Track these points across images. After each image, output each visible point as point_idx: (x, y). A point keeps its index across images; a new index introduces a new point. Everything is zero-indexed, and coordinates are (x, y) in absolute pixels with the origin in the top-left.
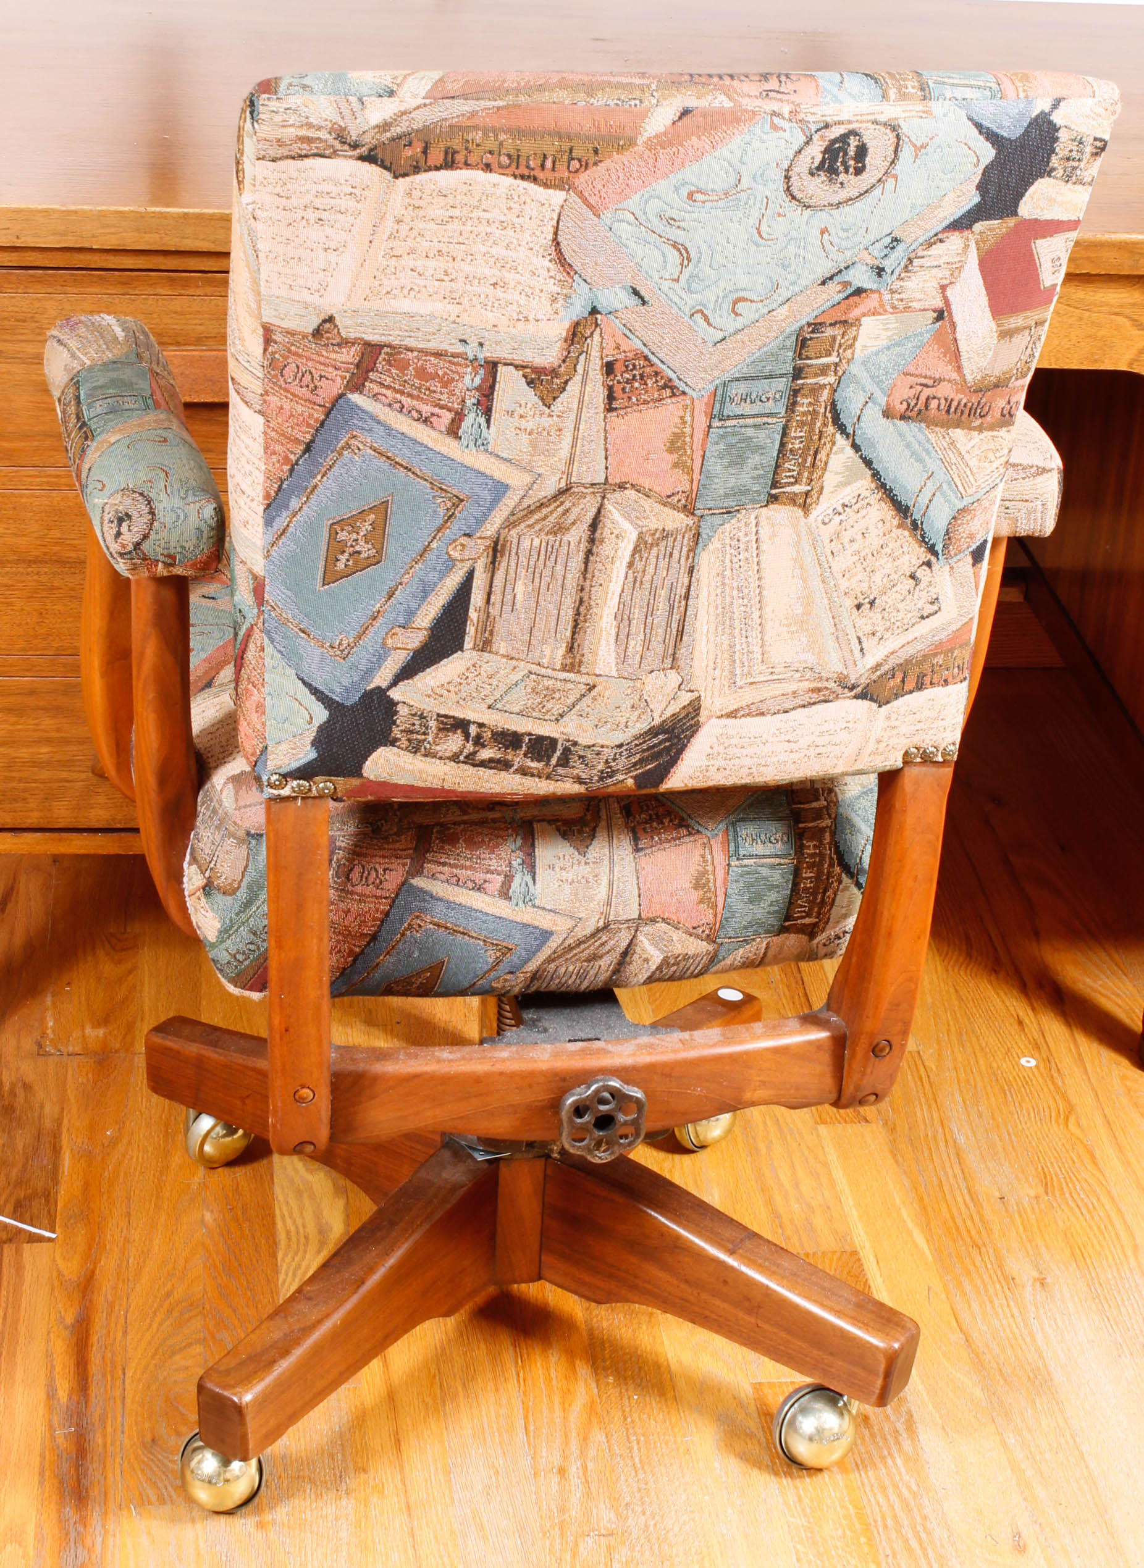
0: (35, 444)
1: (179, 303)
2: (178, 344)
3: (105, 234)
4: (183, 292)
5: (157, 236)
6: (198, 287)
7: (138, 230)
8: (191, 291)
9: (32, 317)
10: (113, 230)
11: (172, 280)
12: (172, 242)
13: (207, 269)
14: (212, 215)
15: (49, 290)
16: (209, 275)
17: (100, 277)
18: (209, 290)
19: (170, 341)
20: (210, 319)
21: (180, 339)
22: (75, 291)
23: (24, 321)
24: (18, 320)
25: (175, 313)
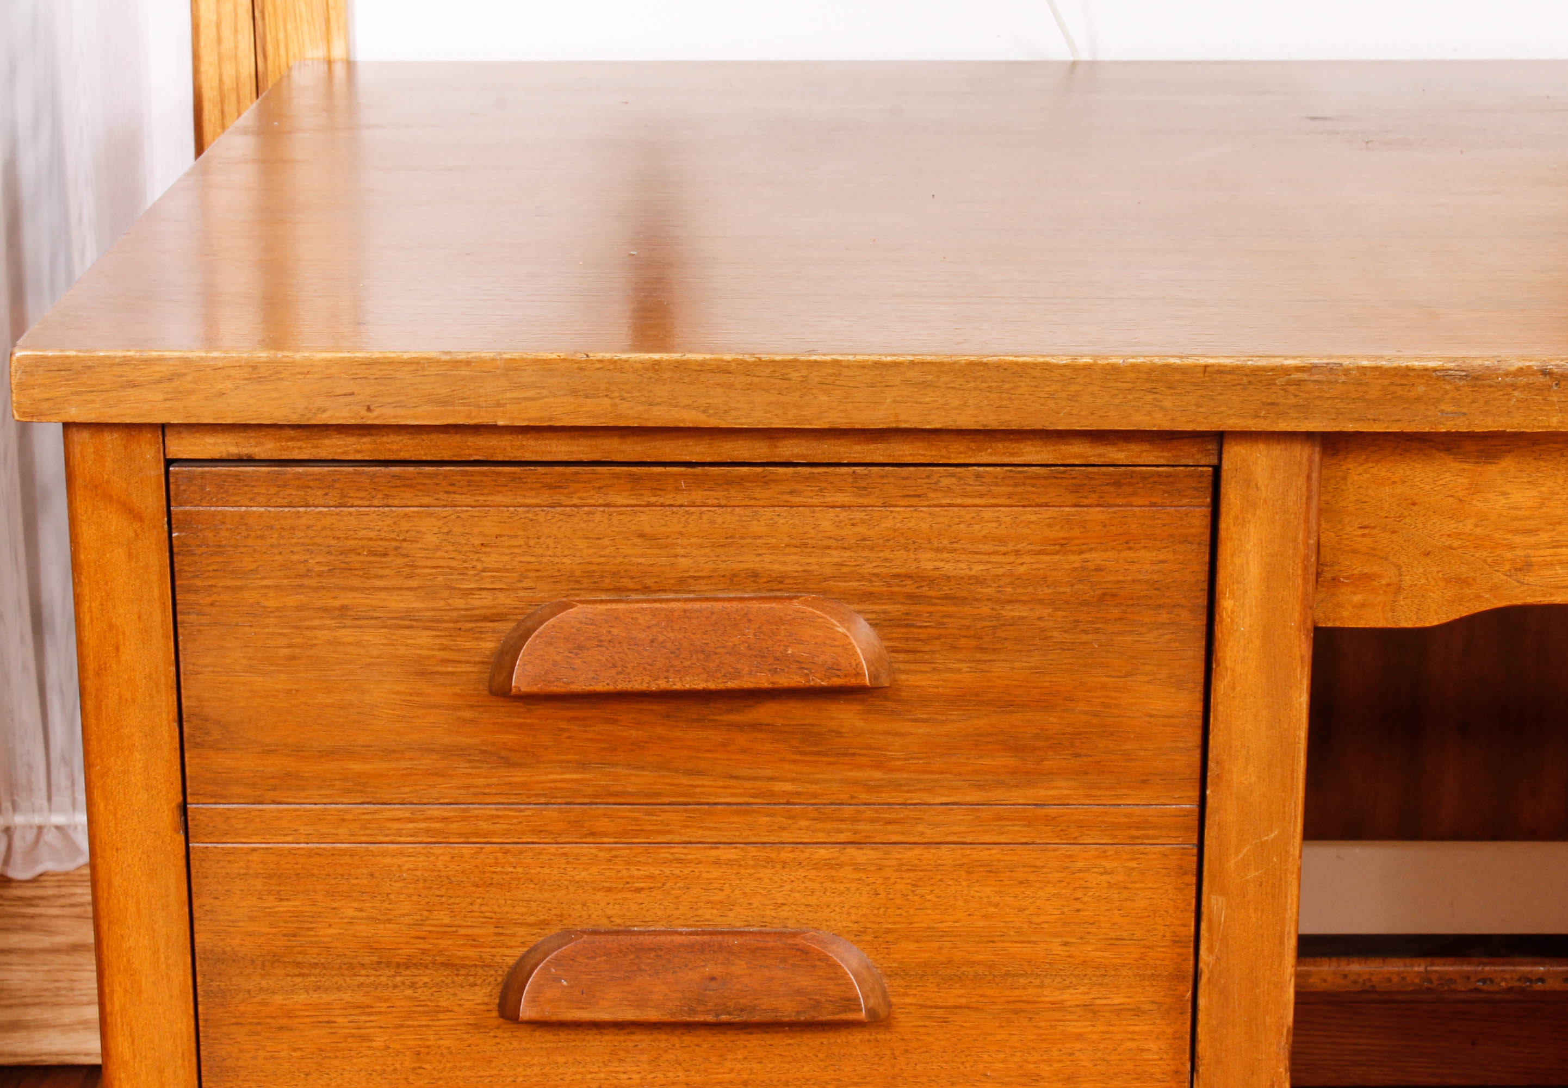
0: (405, 764)
1: (648, 520)
2: (646, 589)
3: (518, 400)
4: (653, 499)
5: (607, 401)
6: (678, 490)
7: (574, 392)
8: (667, 499)
9: (396, 548)
10: (531, 393)
11: (635, 479)
12: (632, 415)
13: (694, 459)
14: (703, 363)
15: (426, 500)
16: (698, 470)
17: (514, 478)
18: (698, 495)
19: (631, 585)
20: (701, 546)
21: (650, 582)
22: (470, 501)
23: (385, 555)
24: (374, 554)
25: (642, 536)
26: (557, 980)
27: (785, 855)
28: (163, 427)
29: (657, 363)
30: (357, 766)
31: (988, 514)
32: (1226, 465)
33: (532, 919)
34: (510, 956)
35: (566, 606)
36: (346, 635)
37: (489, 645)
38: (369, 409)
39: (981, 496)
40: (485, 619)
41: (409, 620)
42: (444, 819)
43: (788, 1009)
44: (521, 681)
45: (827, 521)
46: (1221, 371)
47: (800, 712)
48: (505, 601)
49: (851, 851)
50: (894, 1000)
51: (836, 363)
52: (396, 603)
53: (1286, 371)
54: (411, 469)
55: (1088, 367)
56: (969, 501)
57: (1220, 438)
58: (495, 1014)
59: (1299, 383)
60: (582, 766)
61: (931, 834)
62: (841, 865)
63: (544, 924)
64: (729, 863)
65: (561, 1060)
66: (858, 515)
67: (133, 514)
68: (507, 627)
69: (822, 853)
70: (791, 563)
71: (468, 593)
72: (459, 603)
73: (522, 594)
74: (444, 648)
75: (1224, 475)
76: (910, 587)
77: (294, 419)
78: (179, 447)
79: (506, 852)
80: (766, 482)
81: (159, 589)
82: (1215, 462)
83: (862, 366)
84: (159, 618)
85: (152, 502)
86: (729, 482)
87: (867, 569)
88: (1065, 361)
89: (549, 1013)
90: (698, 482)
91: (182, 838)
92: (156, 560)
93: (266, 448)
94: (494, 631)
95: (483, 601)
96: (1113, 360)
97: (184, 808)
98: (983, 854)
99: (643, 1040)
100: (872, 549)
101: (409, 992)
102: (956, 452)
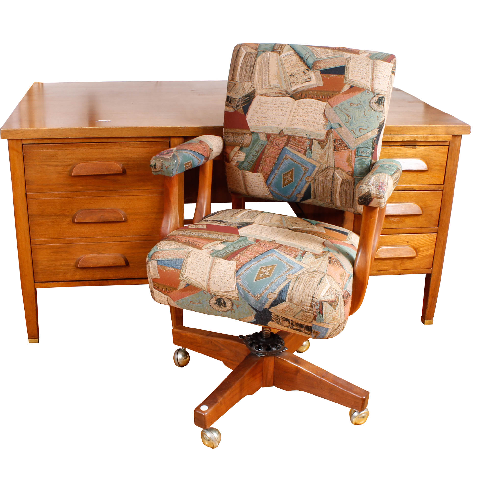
0: (58, 186)
1: (91, 151)
2: (90, 161)
3: (72, 134)
4: (91, 148)
8: (93, 148)
10: (74, 133)
11: (88, 145)
12: (88, 136)
13: (97, 142)
15: (59, 149)
17: (72, 145)
18: (97, 147)
19: (89, 160)
20: (98, 154)
21: (91, 159)
22: (65, 149)
23: (54, 157)
24: (52, 156)
25: (90, 153)
26: (80, 216)
27: (112, 198)
28: (22, 139)
29: (91, 128)
30: (51, 187)
31: (138, 149)
32: (171, 141)
33: (76, 208)
34: (73, 213)
35: (79, 163)
36: (48, 168)
37: (69, 169)
38: (51, 136)
39: (137, 146)
40: (68, 165)
41: (57, 166)
42: (63, 194)
43: (113, 219)
44: (73, 174)
45: (116, 150)
46: (169, 128)
47: (112, 177)
48: (71, 163)
49: (121, 197)
50: (128, 218)
51: (116, 128)
52: (55, 163)
53: (179, 128)
54: (57, 144)
55: (151, 128)
56: (135, 147)
57: (170, 137)
58: (71, 222)
59: (180, 129)
60: (82, 186)
61: (132, 194)
62: (119, 199)
63: (78, 209)
64: (104, 199)
65: (81, 228)
66: (120, 149)
67: (18, 152)
68: (71, 166)
69: (117, 197)
70: (111, 156)
71: (65, 162)
72: (64, 163)
73: (74, 162)
74: (62, 170)
75: (171, 143)
76: (128, 159)
77: (40, 138)
78: (24, 142)
79: (72, 199)
80: (107, 145)
81: (22, 162)
82: (169, 141)
83: (120, 128)
84: (22, 166)
85: (20, 150)
86: (101, 145)
87: (122, 157)
88: (148, 127)
89: (79, 221)
90: (98, 145)
91: (26, 198)
92: (22, 158)
93: (37, 142)
94: (69, 167)
95: (68, 163)
96: (155, 127)
97: (26, 194)
98: (139, 197)
99: (93, 225)
100: (122, 154)
101: (59, 219)
102: (134, 140)
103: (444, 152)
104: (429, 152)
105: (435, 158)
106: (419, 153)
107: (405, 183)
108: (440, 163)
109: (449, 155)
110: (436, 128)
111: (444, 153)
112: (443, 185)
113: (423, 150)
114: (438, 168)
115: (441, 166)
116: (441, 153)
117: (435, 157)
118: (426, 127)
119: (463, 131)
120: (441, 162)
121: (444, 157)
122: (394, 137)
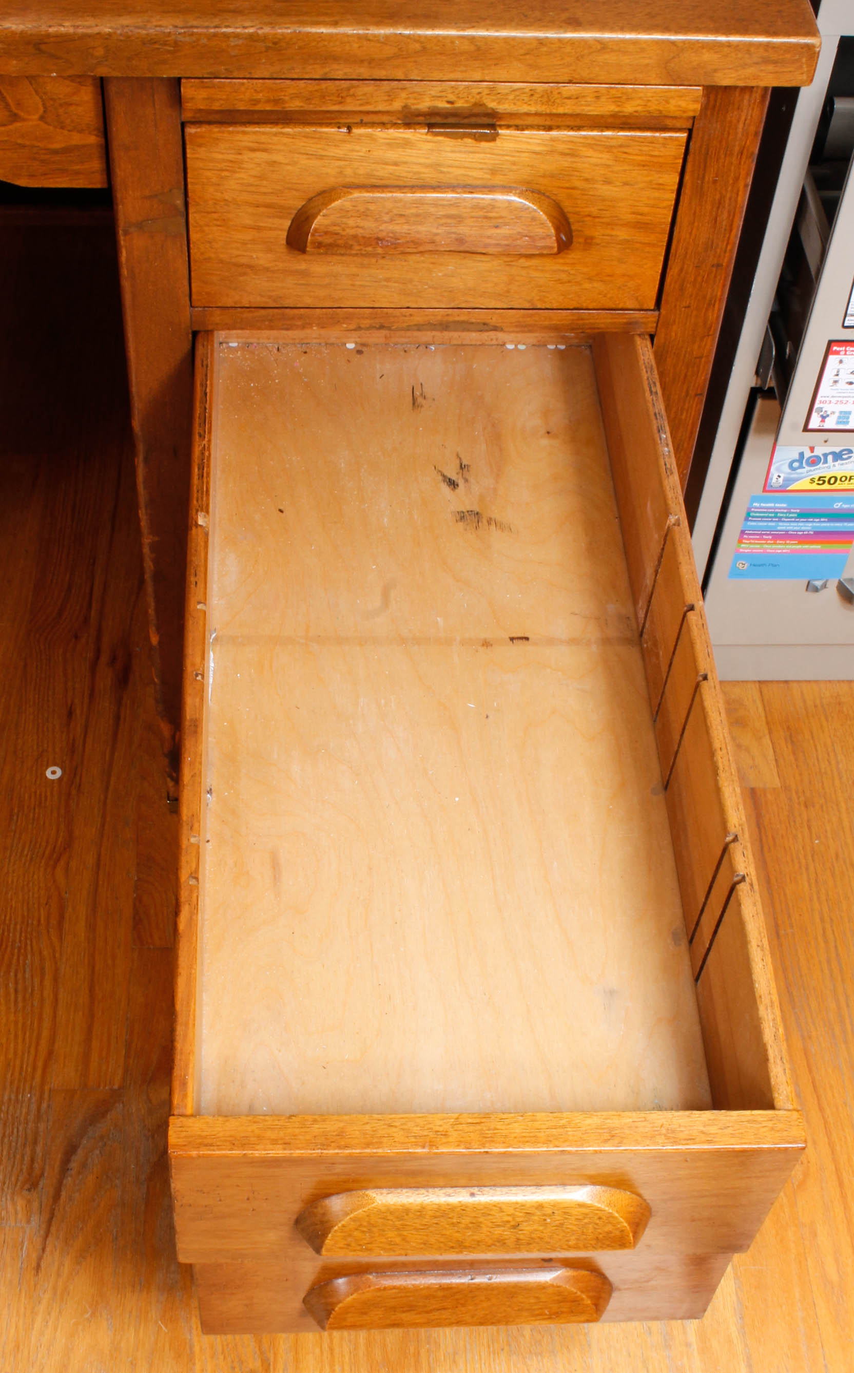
103: (661, 160)
104: (569, 159)
105: (605, 190)
106: (514, 163)
107: (438, 301)
108: (634, 213)
109: (687, 177)
110: (603, 46)
111: (660, 167)
112: (657, 313)
113: (538, 149)
114: (622, 234)
115: (641, 226)
116: (643, 165)
117: (607, 182)
118: (541, 42)
119: (770, 68)
120: (646, 210)
121: (660, 187)
122: (353, 87)
